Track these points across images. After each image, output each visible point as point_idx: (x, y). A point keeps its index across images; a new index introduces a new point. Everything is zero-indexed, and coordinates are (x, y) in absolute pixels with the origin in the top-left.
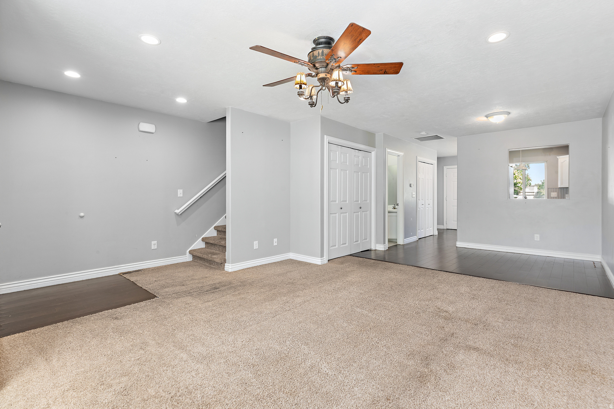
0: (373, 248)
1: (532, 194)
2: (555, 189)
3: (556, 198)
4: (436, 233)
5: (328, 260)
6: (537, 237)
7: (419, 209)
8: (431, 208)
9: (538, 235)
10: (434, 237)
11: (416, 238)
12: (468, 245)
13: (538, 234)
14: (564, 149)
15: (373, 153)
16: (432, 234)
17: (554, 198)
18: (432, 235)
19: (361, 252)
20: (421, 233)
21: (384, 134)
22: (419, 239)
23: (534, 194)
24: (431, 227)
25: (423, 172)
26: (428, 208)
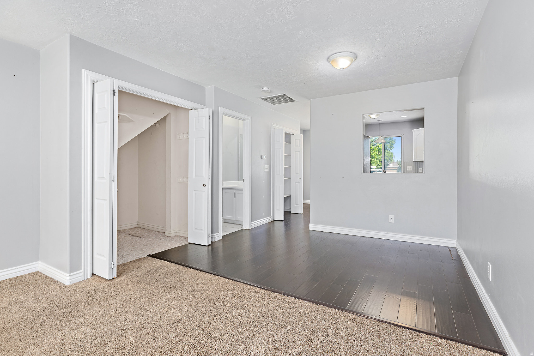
1: (395, 168)
2: (410, 163)
3: (411, 172)
6: (391, 219)
11: (270, 219)
12: (321, 227)
13: (393, 215)
14: (419, 122)
17: (409, 172)
21: (215, 87)
22: (274, 220)
23: (397, 168)
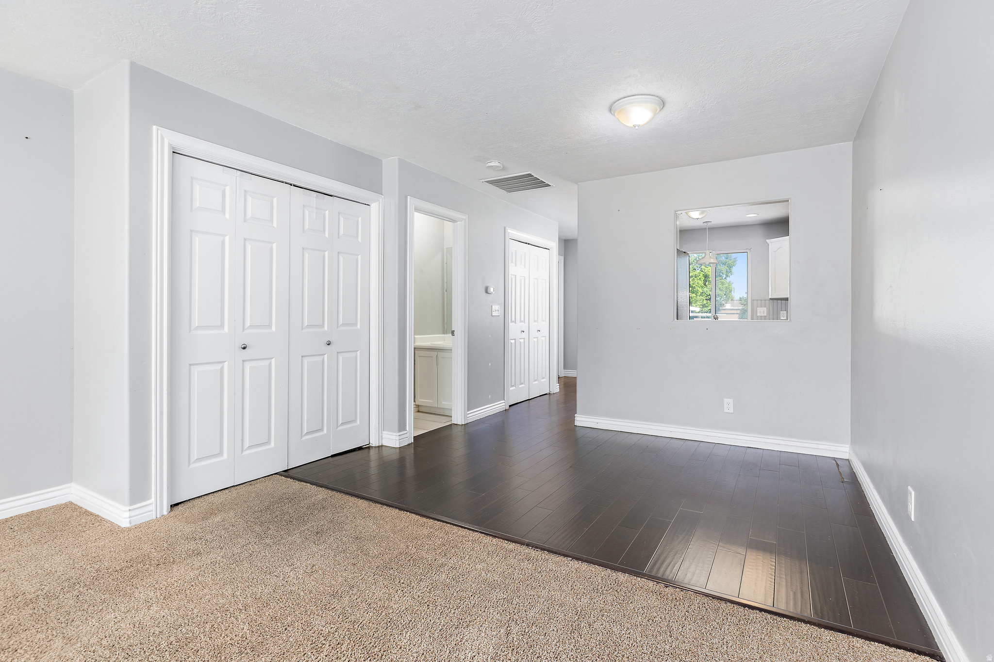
0: (374, 443)
1: (735, 312)
2: (763, 302)
3: (765, 318)
4: (556, 388)
5: (171, 506)
6: (728, 405)
7: (513, 341)
8: (544, 338)
9: (731, 401)
10: (551, 396)
11: (504, 404)
12: (597, 421)
13: (731, 399)
14: (780, 226)
15: (374, 206)
16: (547, 392)
17: (761, 318)
18: (546, 394)
19: (333, 456)
20: (517, 393)
21: (400, 160)
22: (510, 406)
23: (738, 312)
24: (543, 378)
25: (523, 263)
26: (536, 339)
